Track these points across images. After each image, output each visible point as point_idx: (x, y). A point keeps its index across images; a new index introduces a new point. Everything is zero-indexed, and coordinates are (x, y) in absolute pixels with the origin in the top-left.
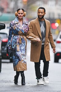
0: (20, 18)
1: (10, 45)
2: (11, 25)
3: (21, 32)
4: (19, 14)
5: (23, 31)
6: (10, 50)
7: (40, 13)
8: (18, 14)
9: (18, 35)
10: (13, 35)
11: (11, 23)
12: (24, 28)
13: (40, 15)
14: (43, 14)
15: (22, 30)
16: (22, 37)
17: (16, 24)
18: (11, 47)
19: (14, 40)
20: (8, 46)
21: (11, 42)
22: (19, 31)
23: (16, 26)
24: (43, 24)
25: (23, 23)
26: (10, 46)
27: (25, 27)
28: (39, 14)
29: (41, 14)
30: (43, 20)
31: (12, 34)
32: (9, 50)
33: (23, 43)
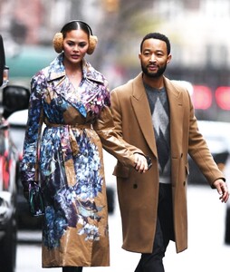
0: (74, 60)
1: (31, 166)
2: (36, 85)
3: (75, 114)
4: (72, 44)
5: (82, 110)
6: (33, 185)
7: (151, 53)
8: (67, 46)
9: (64, 124)
10: (44, 126)
11: (36, 78)
12: (88, 96)
13: (151, 63)
14: (161, 60)
15: (77, 107)
16: (78, 133)
17: (56, 83)
18: (39, 171)
19: (50, 143)
20: (26, 167)
21: (35, 154)
22: (65, 110)
23: (54, 90)
24: (161, 100)
25: (83, 79)
26: (33, 170)
27: (90, 93)
28: (146, 59)
29: (153, 58)
30: (162, 87)
31: (40, 121)
32: (32, 182)
33: (85, 156)
